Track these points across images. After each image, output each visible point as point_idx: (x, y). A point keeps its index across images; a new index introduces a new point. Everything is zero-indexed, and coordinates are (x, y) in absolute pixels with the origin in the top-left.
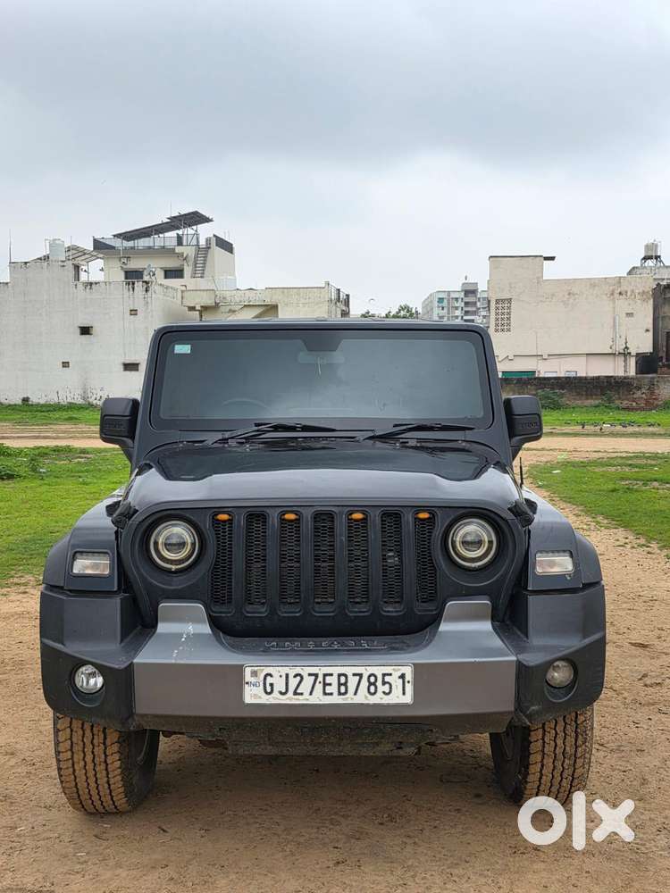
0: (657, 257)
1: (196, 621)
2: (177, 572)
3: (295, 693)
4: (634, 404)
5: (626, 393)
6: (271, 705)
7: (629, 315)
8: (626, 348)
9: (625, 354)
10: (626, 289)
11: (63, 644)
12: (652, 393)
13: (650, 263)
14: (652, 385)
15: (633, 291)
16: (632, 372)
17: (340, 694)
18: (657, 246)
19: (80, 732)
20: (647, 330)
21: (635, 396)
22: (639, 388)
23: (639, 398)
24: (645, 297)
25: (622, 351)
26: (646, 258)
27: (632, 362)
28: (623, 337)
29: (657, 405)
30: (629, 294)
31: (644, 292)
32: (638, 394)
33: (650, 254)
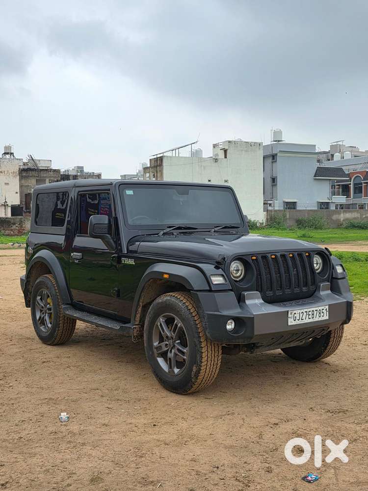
0: (12, 154)
1: (258, 298)
2: (240, 281)
3: (302, 319)
4: (12, 232)
5: (7, 226)
6: (296, 325)
7: (7, 184)
8: (6, 202)
9: (5, 205)
10: (4, 170)
11: (219, 312)
12: (21, 226)
13: (8, 156)
14: (21, 222)
15: (8, 171)
16: (9, 215)
17: (312, 318)
18: (11, 147)
19: (211, 352)
20: (17, 193)
21: (12, 228)
22: (14, 224)
23: (14, 229)
24: (14, 175)
25: (4, 204)
26: (5, 154)
27: (9, 210)
28: (4, 195)
29: (25, 233)
30: (6, 172)
31: (14, 172)
32: (14, 227)
33: (7, 151)
